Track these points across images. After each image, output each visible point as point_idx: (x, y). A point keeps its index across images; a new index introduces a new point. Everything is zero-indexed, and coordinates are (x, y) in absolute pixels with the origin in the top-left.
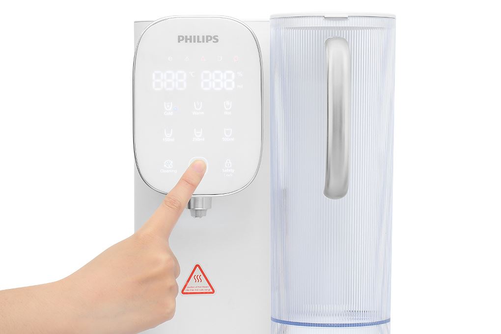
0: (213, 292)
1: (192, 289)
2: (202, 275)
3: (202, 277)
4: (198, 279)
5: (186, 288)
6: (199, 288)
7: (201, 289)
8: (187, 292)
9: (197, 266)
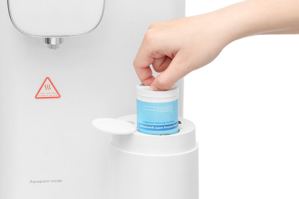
0: (60, 96)
1: (43, 94)
2: (51, 84)
3: (51, 86)
4: (48, 88)
5: (39, 94)
6: (49, 94)
7: (50, 94)
8: (40, 97)
9: (48, 78)
